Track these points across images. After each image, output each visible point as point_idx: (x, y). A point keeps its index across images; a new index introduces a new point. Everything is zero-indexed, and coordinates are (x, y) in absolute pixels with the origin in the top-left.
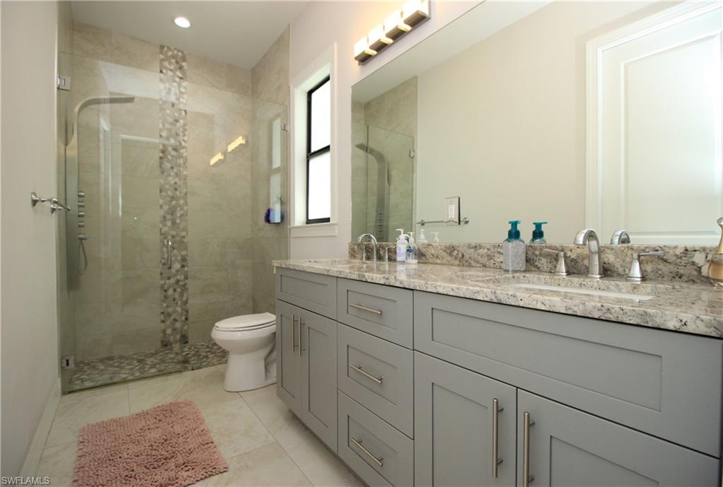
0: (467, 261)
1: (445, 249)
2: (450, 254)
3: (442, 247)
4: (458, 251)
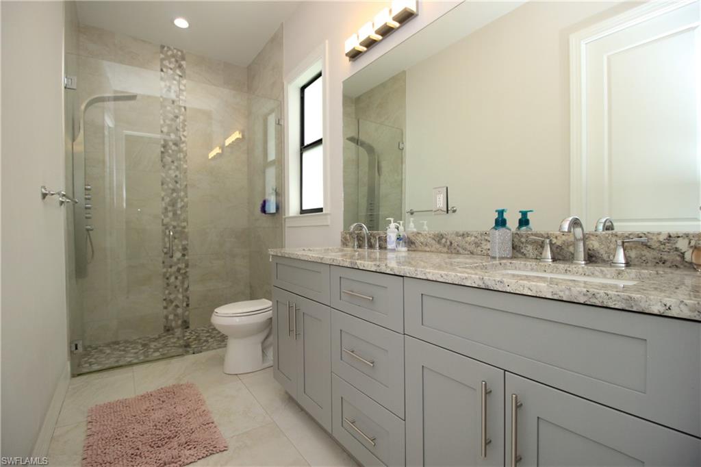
0: (455, 249)
1: (433, 237)
2: (439, 242)
3: (431, 236)
4: (447, 239)
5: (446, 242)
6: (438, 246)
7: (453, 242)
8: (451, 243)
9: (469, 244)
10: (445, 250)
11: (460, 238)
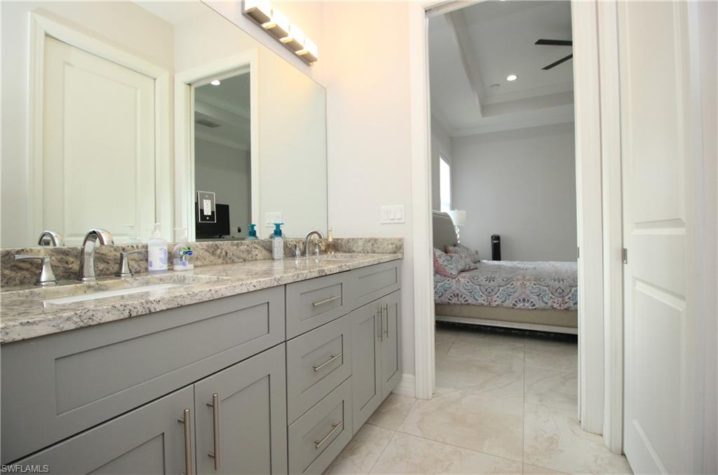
0: (230, 258)
1: (206, 248)
2: (213, 254)
3: (204, 247)
4: (222, 249)
5: (221, 253)
6: (212, 258)
7: (228, 252)
8: (227, 253)
9: (243, 252)
10: (220, 261)
11: (235, 247)
